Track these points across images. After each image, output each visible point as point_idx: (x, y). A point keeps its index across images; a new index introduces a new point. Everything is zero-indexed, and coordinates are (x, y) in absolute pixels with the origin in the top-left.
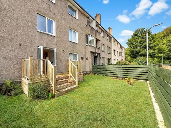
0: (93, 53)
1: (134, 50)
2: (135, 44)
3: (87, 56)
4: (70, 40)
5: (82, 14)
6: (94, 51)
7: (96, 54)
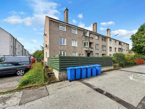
0: (86, 51)
1: (137, 45)
2: (139, 40)
3: (83, 53)
4: (73, 45)
5: (80, 30)
6: (88, 50)
7: (89, 52)
